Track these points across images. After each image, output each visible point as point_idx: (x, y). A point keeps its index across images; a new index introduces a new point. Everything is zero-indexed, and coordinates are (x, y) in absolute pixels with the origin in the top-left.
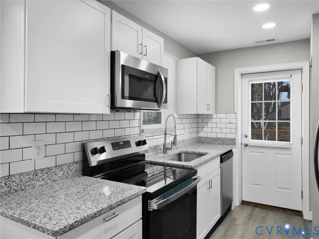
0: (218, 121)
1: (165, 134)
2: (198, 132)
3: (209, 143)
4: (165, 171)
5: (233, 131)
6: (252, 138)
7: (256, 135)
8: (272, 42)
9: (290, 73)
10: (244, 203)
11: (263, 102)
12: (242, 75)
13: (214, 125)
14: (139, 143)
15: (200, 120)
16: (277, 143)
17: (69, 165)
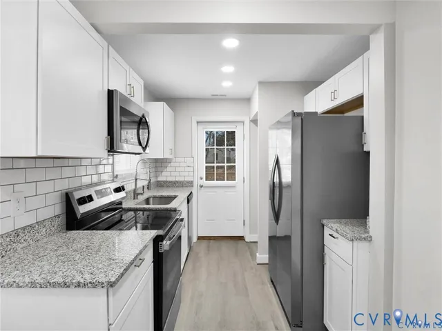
0: (177, 164)
1: (136, 180)
2: (157, 177)
3: (168, 187)
4: (135, 217)
5: (191, 174)
6: (206, 180)
7: (209, 177)
8: (224, 97)
9: (236, 124)
10: (199, 238)
11: (215, 147)
12: (198, 122)
13: (173, 169)
14: (118, 190)
15: (158, 164)
16: (225, 183)
17: (51, 219)
